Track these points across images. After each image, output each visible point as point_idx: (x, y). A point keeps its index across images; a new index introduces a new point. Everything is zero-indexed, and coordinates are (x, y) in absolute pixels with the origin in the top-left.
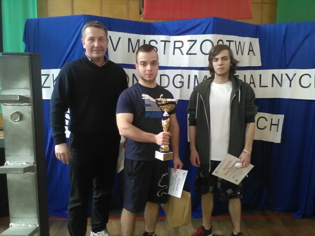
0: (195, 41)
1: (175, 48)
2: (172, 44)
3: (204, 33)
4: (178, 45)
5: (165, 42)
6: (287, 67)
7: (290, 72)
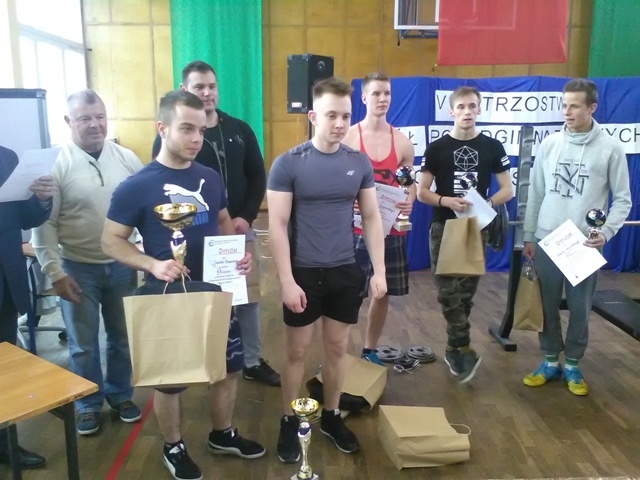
0: (521, 98)
1: (498, 104)
2: (495, 100)
3: (529, 91)
4: (502, 101)
5: (488, 98)
6: (607, 122)
7: (611, 127)
